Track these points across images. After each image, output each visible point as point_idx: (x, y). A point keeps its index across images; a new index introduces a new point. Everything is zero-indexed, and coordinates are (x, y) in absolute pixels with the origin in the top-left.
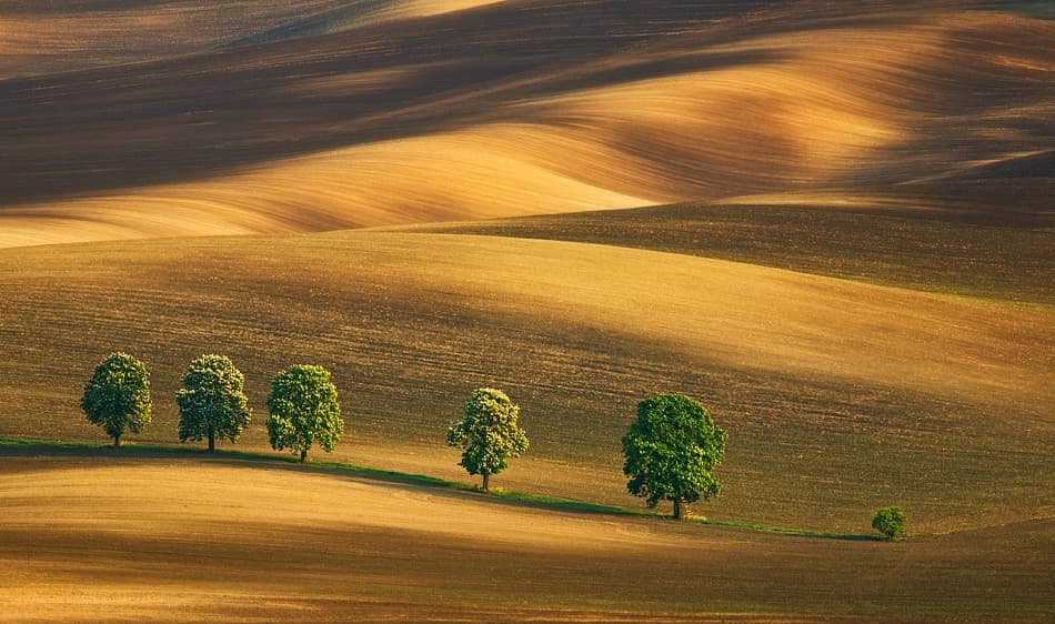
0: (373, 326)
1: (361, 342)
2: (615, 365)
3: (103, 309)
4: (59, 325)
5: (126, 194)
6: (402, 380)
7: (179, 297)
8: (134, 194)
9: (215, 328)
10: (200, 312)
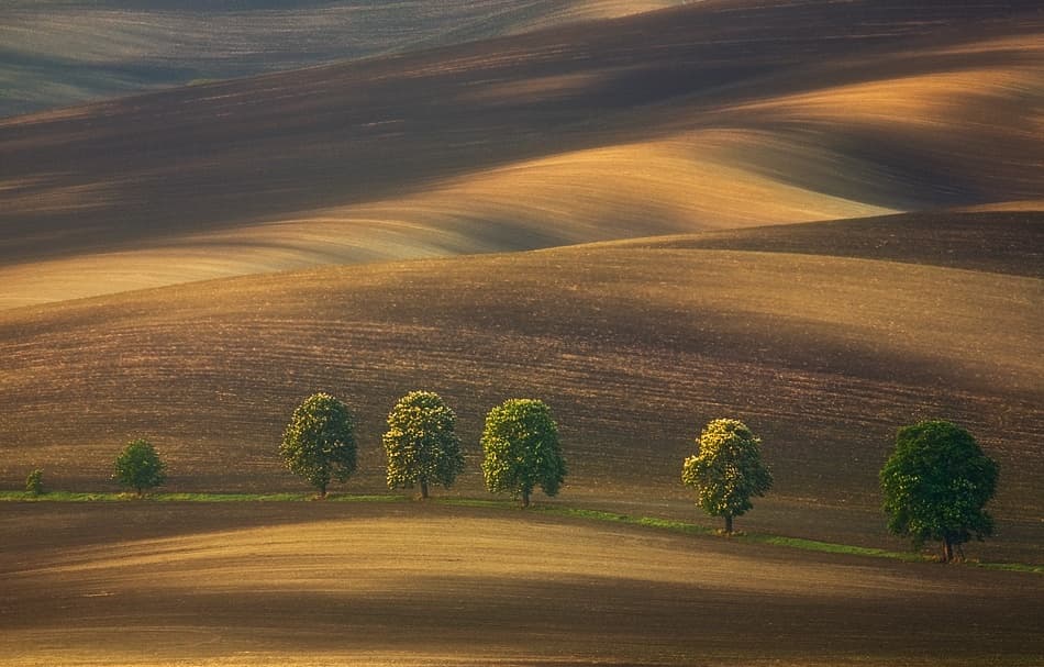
0: (593, 352)
1: (580, 371)
2: (868, 389)
3: (300, 346)
4: (254, 365)
5: (314, 216)
6: (628, 412)
7: (378, 328)
8: (324, 216)
9: (422, 361)
10: (404, 344)
